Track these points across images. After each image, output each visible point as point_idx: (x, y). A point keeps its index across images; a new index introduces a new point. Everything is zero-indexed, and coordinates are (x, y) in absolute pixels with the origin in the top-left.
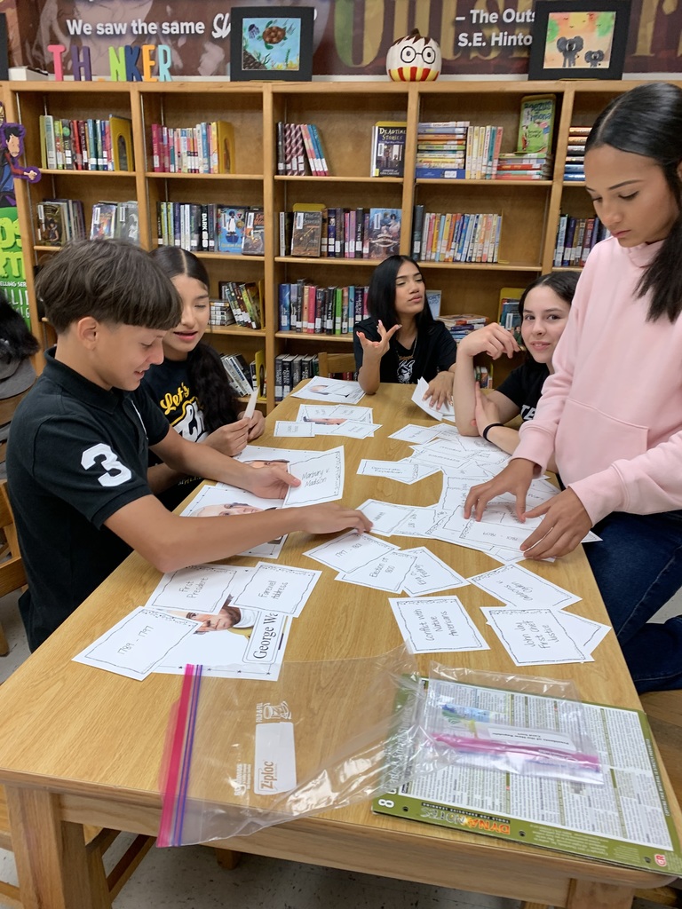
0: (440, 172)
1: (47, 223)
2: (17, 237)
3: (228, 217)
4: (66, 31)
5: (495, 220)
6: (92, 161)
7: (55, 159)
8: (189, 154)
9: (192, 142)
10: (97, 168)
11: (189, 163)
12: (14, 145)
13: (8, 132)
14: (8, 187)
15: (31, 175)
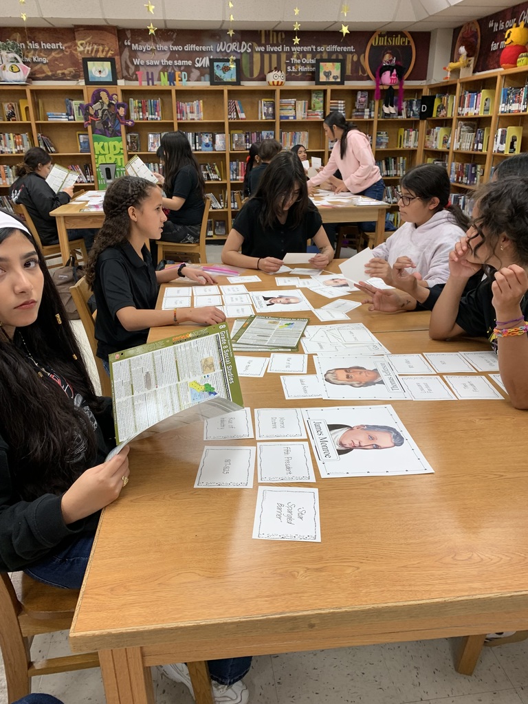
0: (287, 117)
1: (131, 143)
2: (121, 149)
3: (205, 137)
4: (133, 63)
5: (306, 134)
6: (150, 116)
7: (134, 116)
8: (191, 112)
9: (192, 108)
10: (152, 119)
11: (190, 116)
12: (122, 111)
13: (119, 106)
14: (118, 128)
15: (130, 123)
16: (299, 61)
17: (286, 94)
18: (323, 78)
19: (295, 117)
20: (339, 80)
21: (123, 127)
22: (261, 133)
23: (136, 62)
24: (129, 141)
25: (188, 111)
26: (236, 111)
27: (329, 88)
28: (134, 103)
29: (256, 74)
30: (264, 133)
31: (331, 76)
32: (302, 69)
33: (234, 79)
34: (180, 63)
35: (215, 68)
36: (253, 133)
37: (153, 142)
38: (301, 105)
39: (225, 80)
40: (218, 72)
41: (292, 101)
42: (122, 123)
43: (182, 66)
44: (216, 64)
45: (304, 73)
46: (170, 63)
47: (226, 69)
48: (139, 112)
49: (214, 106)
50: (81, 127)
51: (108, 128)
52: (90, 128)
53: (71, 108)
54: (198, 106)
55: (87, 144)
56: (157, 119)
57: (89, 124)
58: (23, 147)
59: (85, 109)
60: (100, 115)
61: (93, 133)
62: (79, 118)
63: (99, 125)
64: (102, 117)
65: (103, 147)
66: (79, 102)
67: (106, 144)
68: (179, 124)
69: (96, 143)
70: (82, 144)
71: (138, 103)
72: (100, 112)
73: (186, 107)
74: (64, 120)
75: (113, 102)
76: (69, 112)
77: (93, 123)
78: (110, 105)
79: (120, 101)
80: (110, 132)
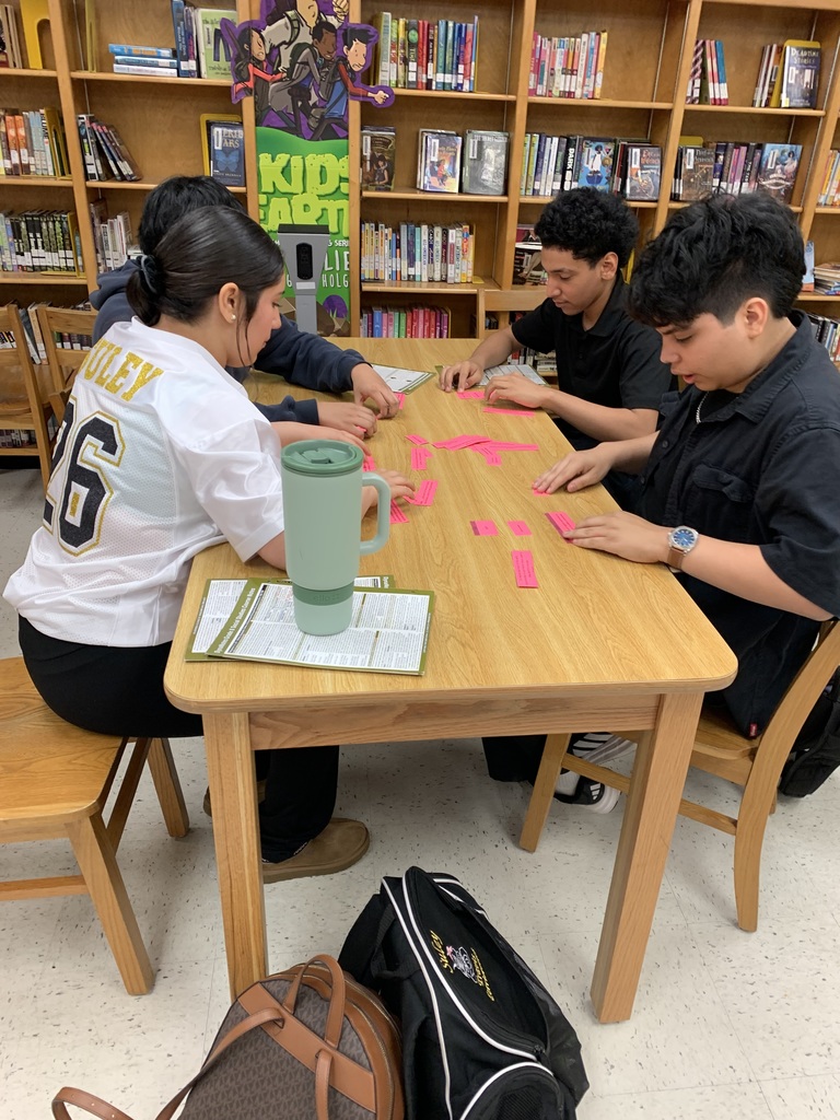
1: (374, 160)
2: (342, 179)
3: (593, 152)
6: (440, 77)
7: (389, 73)
10: (444, 86)
11: (562, 83)
12: (357, 54)
13: (348, 35)
14: (338, 111)
15: (380, 97)
21: (355, 108)
22: (760, 147)
24: (368, 154)
26: (704, 77)
28: (394, 28)
30: (772, 151)
36: (738, 146)
37: (439, 164)
42: (355, 96)
48: (406, 61)
49: (630, 53)
50: (220, 98)
51: (306, 110)
52: (248, 104)
53: (189, 35)
54: (590, 51)
55: (234, 158)
56: (459, 88)
57: (248, 91)
58: (31, 154)
59: (235, 40)
60: (285, 63)
61: (258, 123)
62: (214, 71)
64: (290, 71)
65: (286, 171)
66: (217, 14)
67: (296, 161)
68: (531, 106)
69: (265, 158)
70: (221, 158)
71: (407, 28)
72: (286, 54)
73: (555, 52)
74: (167, 74)
75: (332, 20)
76: (183, 47)
78: (321, 29)
80: (313, 124)
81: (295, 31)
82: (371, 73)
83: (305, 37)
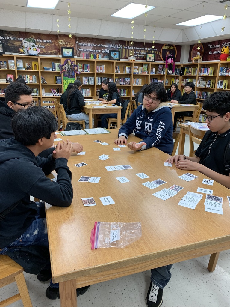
0: (135, 73)
4: (78, 50)
5: (141, 79)
6: (85, 71)
7: (79, 70)
8: (100, 70)
9: (101, 68)
10: (86, 72)
11: (100, 71)
12: (76, 68)
13: (75, 66)
14: (73, 75)
15: (79, 73)
16: (138, 53)
17: (136, 64)
18: (148, 59)
19: (138, 73)
20: (154, 60)
21: (76, 74)
22: (125, 78)
23: (80, 49)
25: (99, 69)
26: (117, 70)
27: (151, 63)
28: (79, 65)
29: (123, 56)
30: (126, 79)
31: (151, 59)
32: (139, 55)
33: (118, 58)
34: (96, 51)
35: (111, 54)
36: (122, 78)
37: (86, 81)
38: (140, 68)
39: (114, 58)
40: (112, 55)
41: (137, 67)
42: (76, 73)
43: (96, 52)
44: (111, 52)
45: (140, 57)
46: (93, 50)
47: (115, 54)
48: (81, 69)
49: (108, 67)
50: (59, 74)
51: (70, 75)
52: (62, 74)
53: (54, 66)
54: (103, 67)
55: (60, 81)
56: (88, 72)
57: (63, 73)
58: (33, 81)
59: (61, 67)
60: (67, 69)
61: (64, 76)
62: (57, 70)
63: (66, 73)
64: (67, 70)
65: (67, 82)
66: (59, 64)
67: (68, 81)
68: (97, 74)
69: (64, 80)
70: (58, 81)
71: (81, 65)
72: (67, 68)
73: (99, 67)
74: (51, 71)
75: (73, 64)
77: (64, 73)
78: (71, 65)
79: (75, 64)
80: (70, 76)
81: (68, 65)
82: (77, 70)
83: (69, 66)
